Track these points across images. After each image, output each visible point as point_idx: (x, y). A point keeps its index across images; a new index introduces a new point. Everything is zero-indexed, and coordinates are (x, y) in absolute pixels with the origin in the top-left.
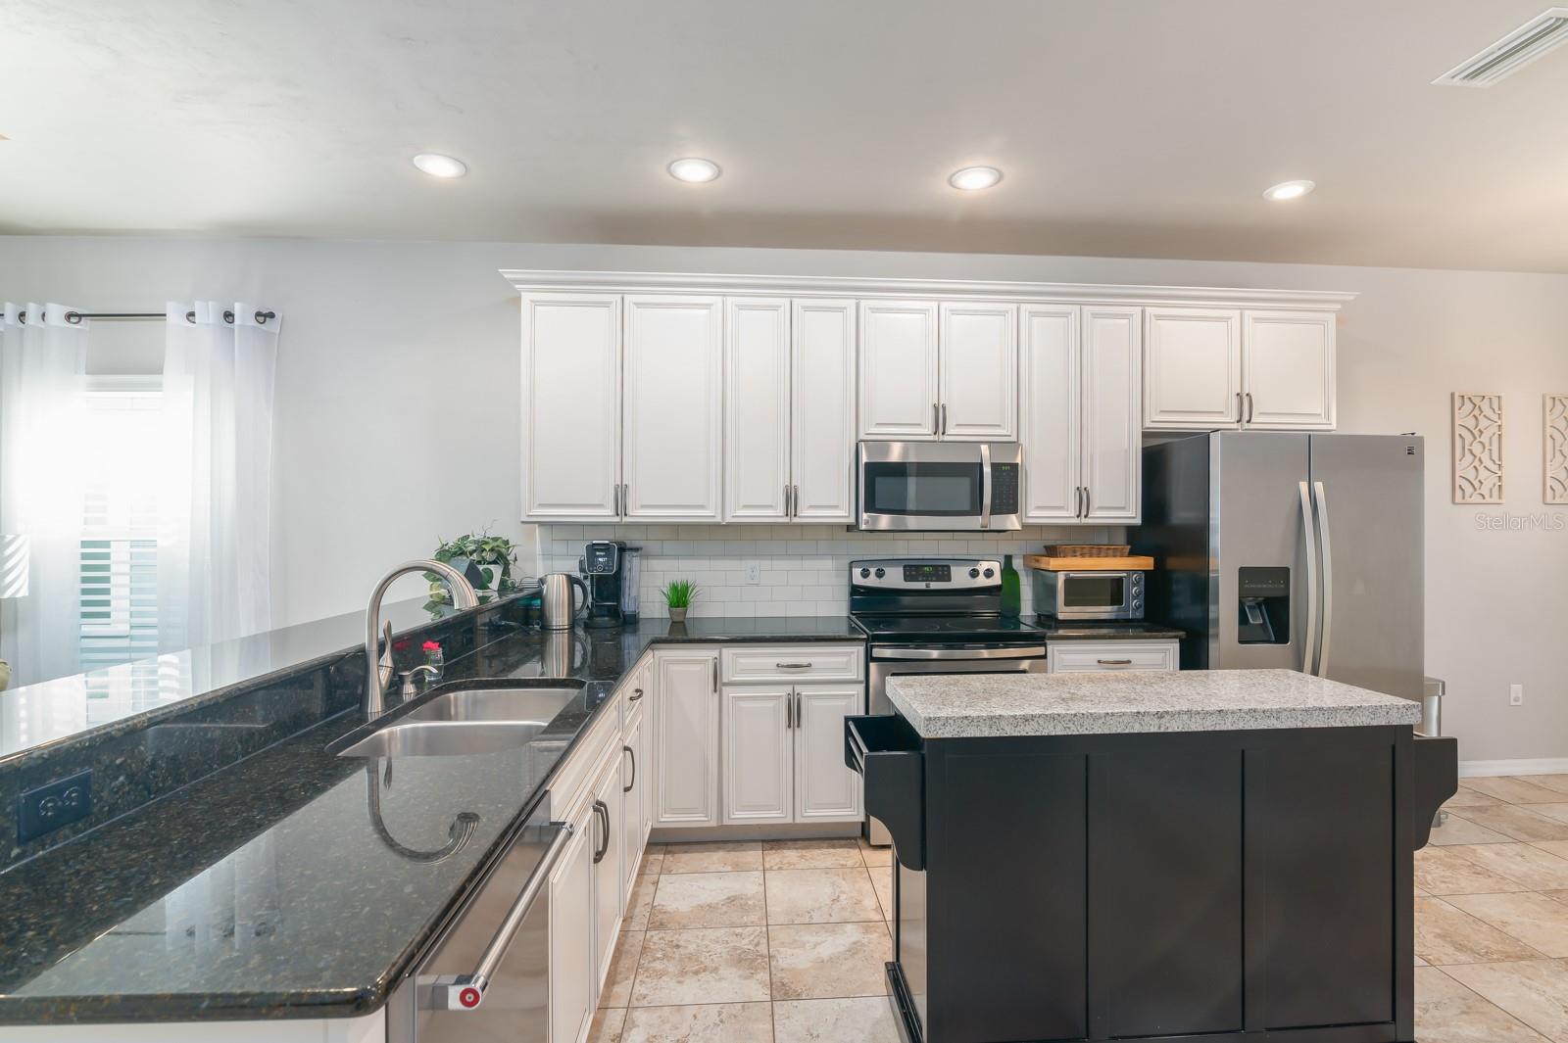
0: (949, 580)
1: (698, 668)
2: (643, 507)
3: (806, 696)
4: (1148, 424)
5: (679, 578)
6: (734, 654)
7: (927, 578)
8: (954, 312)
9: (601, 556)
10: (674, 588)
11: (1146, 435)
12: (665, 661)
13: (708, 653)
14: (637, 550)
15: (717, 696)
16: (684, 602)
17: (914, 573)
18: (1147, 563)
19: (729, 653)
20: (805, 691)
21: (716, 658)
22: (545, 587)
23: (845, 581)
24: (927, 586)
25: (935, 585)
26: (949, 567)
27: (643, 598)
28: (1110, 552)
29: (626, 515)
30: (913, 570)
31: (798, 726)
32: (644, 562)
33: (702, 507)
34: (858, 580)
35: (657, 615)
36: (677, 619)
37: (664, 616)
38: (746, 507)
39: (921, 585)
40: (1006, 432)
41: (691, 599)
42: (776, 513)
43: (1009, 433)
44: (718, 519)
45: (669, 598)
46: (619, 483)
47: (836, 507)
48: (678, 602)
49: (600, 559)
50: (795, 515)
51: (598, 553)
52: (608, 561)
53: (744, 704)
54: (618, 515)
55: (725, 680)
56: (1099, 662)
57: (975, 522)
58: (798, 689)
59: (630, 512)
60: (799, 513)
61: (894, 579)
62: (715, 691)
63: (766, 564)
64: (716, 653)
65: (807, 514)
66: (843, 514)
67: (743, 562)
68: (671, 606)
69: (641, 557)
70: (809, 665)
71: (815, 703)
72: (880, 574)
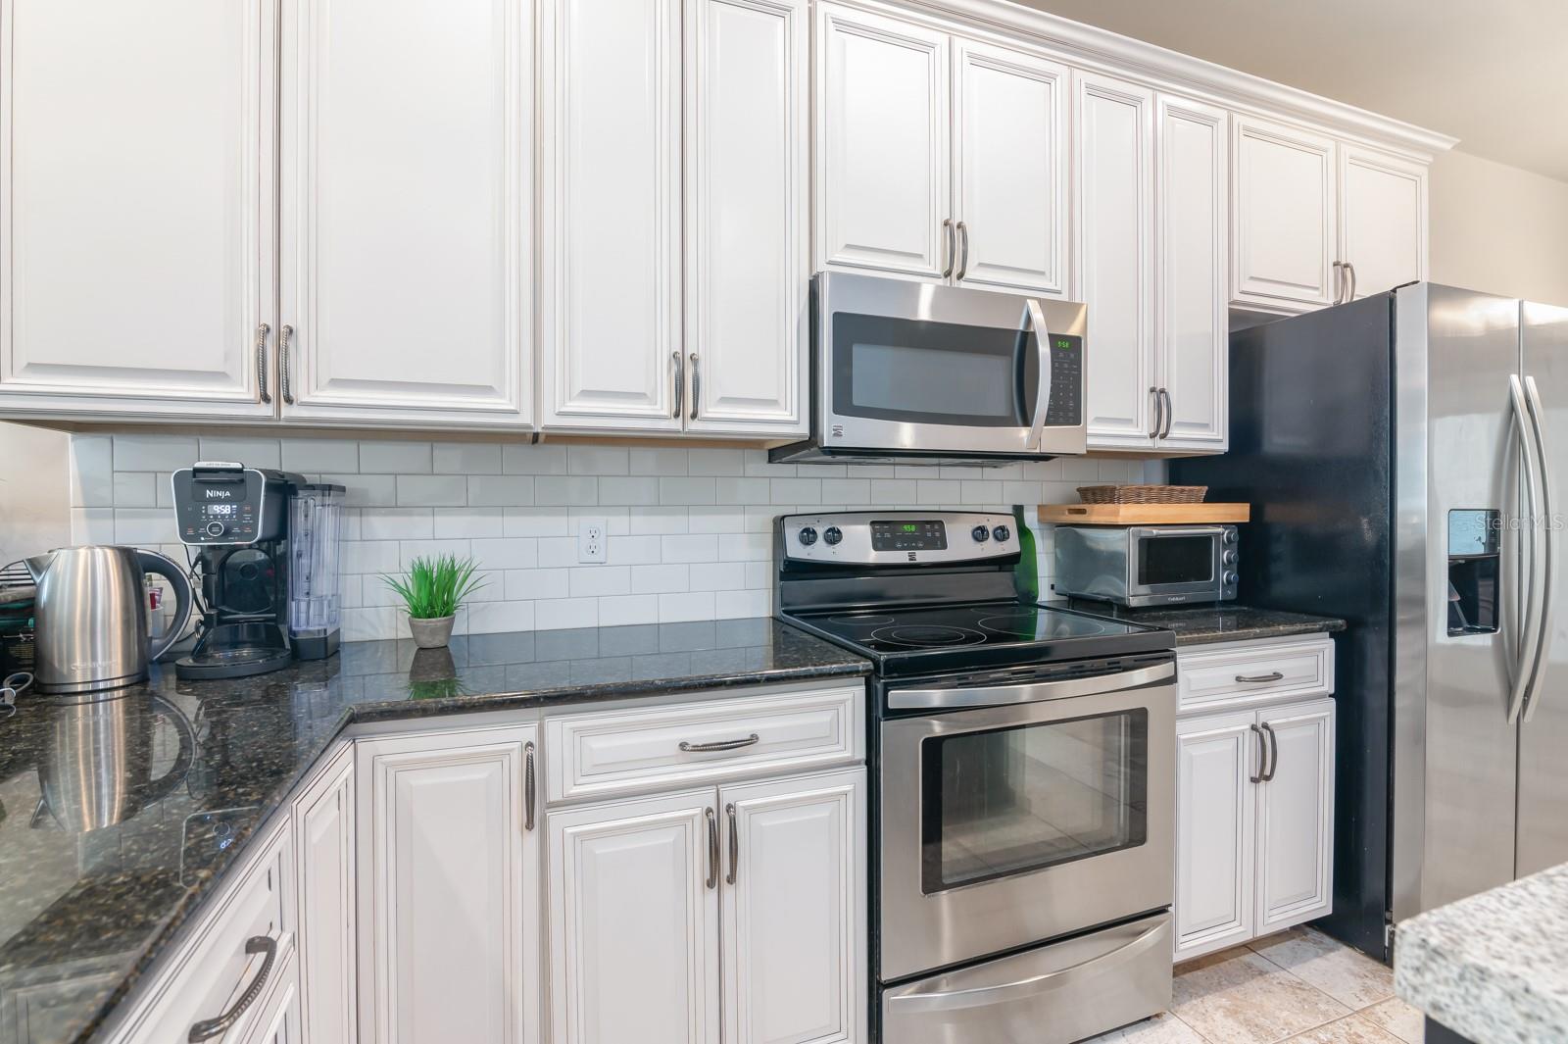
0: (944, 546)
1: (479, 773)
2: (336, 383)
3: (746, 808)
4: (1238, 297)
5: (434, 555)
6: (575, 731)
7: (910, 543)
8: (977, 60)
9: (218, 501)
10: (422, 574)
11: (1235, 317)
12: (387, 765)
13: (509, 734)
14: (328, 489)
15: (533, 837)
16: (446, 604)
17: (888, 535)
18: (1240, 512)
19: (561, 728)
20: (744, 799)
21: (530, 744)
22: (46, 582)
23: (766, 552)
24: (912, 557)
25: (924, 556)
26: (941, 523)
27: (350, 599)
28: (1184, 496)
29: (289, 400)
30: (888, 529)
31: (731, 879)
32: (354, 520)
33: (487, 390)
34: (796, 550)
35: (385, 633)
36: (428, 641)
37: (401, 635)
38: (587, 394)
39: (900, 557)
40: (1056, 283)
41: (459, 593)
42: (654, 412)
43: (1058, 288)
44: (525, 419)
45: (409, 597)
46: (271, 322)
47: (772, 403)
48: (431, 605)
49: (217, 509)
50: (694, 416)
51: (209, 493)
52: (240, 512)
53: (601, 849)
54: (266, 398)
55: (554, 796)
56: (1238, 679)
57: (1019, 438)
58: (729, 795)
59: (299, 392)
60: (702, 413)
61: (858, 546)
62: (530, 825)
63: (619, 523)
64: (529, 733)
65: (717, 416)
66: (787, 419)
67: (574, 520)
68: (416, 615)
69: (344, 510)
70: (753, 740)
71: (767, 821)
72: (834, 536)
